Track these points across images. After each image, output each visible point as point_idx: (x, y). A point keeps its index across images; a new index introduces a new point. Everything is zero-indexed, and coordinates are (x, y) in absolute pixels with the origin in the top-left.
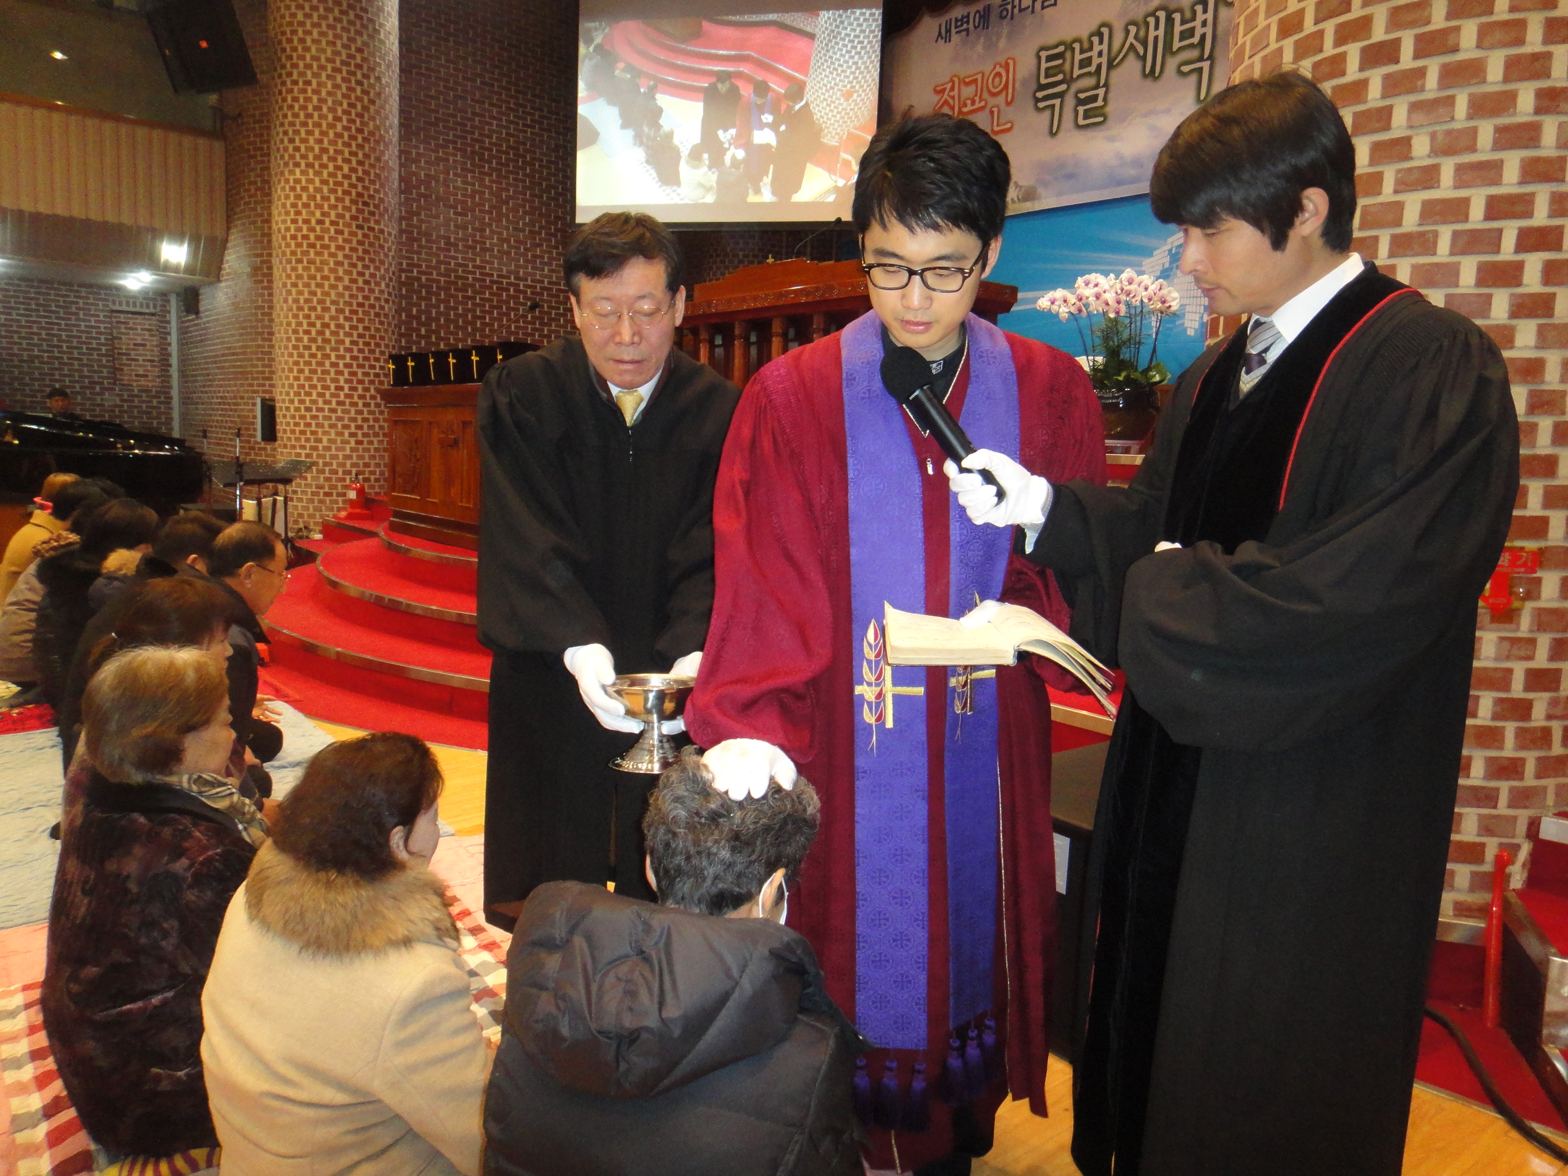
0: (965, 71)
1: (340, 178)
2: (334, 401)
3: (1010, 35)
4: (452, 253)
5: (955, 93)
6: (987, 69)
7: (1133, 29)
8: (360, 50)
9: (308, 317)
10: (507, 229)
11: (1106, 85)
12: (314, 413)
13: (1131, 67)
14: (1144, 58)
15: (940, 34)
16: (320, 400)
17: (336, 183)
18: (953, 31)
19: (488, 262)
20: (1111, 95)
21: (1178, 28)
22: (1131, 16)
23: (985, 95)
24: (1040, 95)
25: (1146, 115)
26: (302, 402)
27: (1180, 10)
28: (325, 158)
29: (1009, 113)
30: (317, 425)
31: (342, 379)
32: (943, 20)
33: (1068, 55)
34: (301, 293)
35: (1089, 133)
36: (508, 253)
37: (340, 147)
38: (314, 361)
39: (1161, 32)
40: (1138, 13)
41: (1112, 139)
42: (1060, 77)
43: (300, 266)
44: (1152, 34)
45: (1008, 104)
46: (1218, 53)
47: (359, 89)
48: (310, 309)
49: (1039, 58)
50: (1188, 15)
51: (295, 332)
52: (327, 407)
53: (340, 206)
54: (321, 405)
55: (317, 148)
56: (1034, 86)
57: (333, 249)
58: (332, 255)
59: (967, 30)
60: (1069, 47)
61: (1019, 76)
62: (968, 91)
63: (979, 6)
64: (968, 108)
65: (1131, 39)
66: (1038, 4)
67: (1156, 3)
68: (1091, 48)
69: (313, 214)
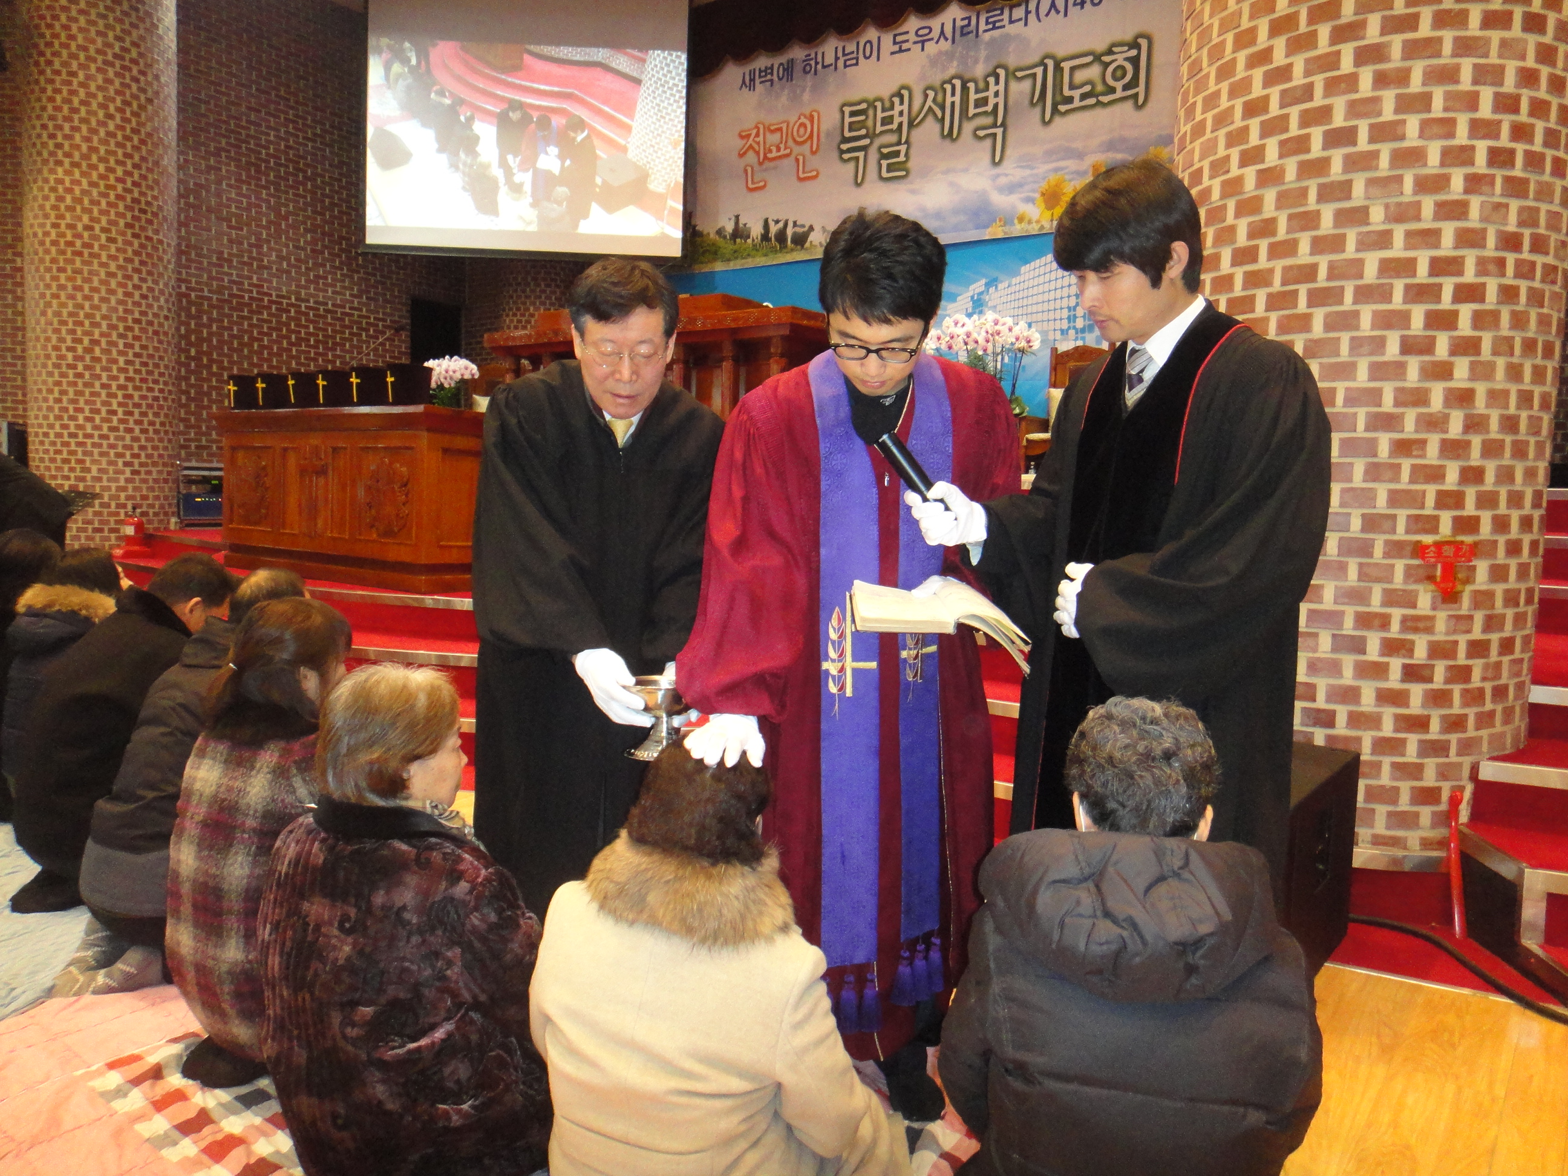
0: (772, 119)
1: (112, 181)
2: (105, 426)
3: (815, 89)
4: (226, 269)
5: (761, 139)
6: (793, 119)
7: (931, 94)
8: (135, 45)
9: (73, 332)
10: (287, 246)
11: (907, 142)
12: (81, 439)
13: (930, 129)
14: (942, 120)
15: (744, 82)
16: (89, 426)
17: (108, 187)
18: (757, 81)
19: (266, 280)
20: (912, 152)
21: (973, 97)
22: (929, 82)
23: (790, 143)
24: (844, 147)
25: (947, 172)
26: (65, 427)
27: (975, 81)
28: (94, 159)
29: (814, 162)
30: (85, 453)
31: (114, 402)
32: (747, 69)
33: (871, 112)
34: (63, 305)
35: (893, 185)
36: (288, 272)
37: (112, 147)
38: (80, 382)
39: (957, 99)
40: (936, 79)
41: (913, 192)
42: (863, 132)
43: (62, 276)
44: (949, 100)
45: (813, 153)
46: (1009, 121)
47: (134, 86)
48: (75, 323)
49: (843, 113)
50: (981, 85)
51: (56, 348)
52: (96, 433)
53: (113, 211)
54: (89, 430)
55: (84, 148)
56: (838, 139)
57: (104, 259)
58: (102, 265)
59: (772, 81)
60: (871, 104)
61: (824, 127)
62: (773, 139)
63: (783, 59)
64: (774, 154)
65: (929, 102)
66: (841, 63)
67: (952, 71)
68: (892, 108)
69: (80, 219)
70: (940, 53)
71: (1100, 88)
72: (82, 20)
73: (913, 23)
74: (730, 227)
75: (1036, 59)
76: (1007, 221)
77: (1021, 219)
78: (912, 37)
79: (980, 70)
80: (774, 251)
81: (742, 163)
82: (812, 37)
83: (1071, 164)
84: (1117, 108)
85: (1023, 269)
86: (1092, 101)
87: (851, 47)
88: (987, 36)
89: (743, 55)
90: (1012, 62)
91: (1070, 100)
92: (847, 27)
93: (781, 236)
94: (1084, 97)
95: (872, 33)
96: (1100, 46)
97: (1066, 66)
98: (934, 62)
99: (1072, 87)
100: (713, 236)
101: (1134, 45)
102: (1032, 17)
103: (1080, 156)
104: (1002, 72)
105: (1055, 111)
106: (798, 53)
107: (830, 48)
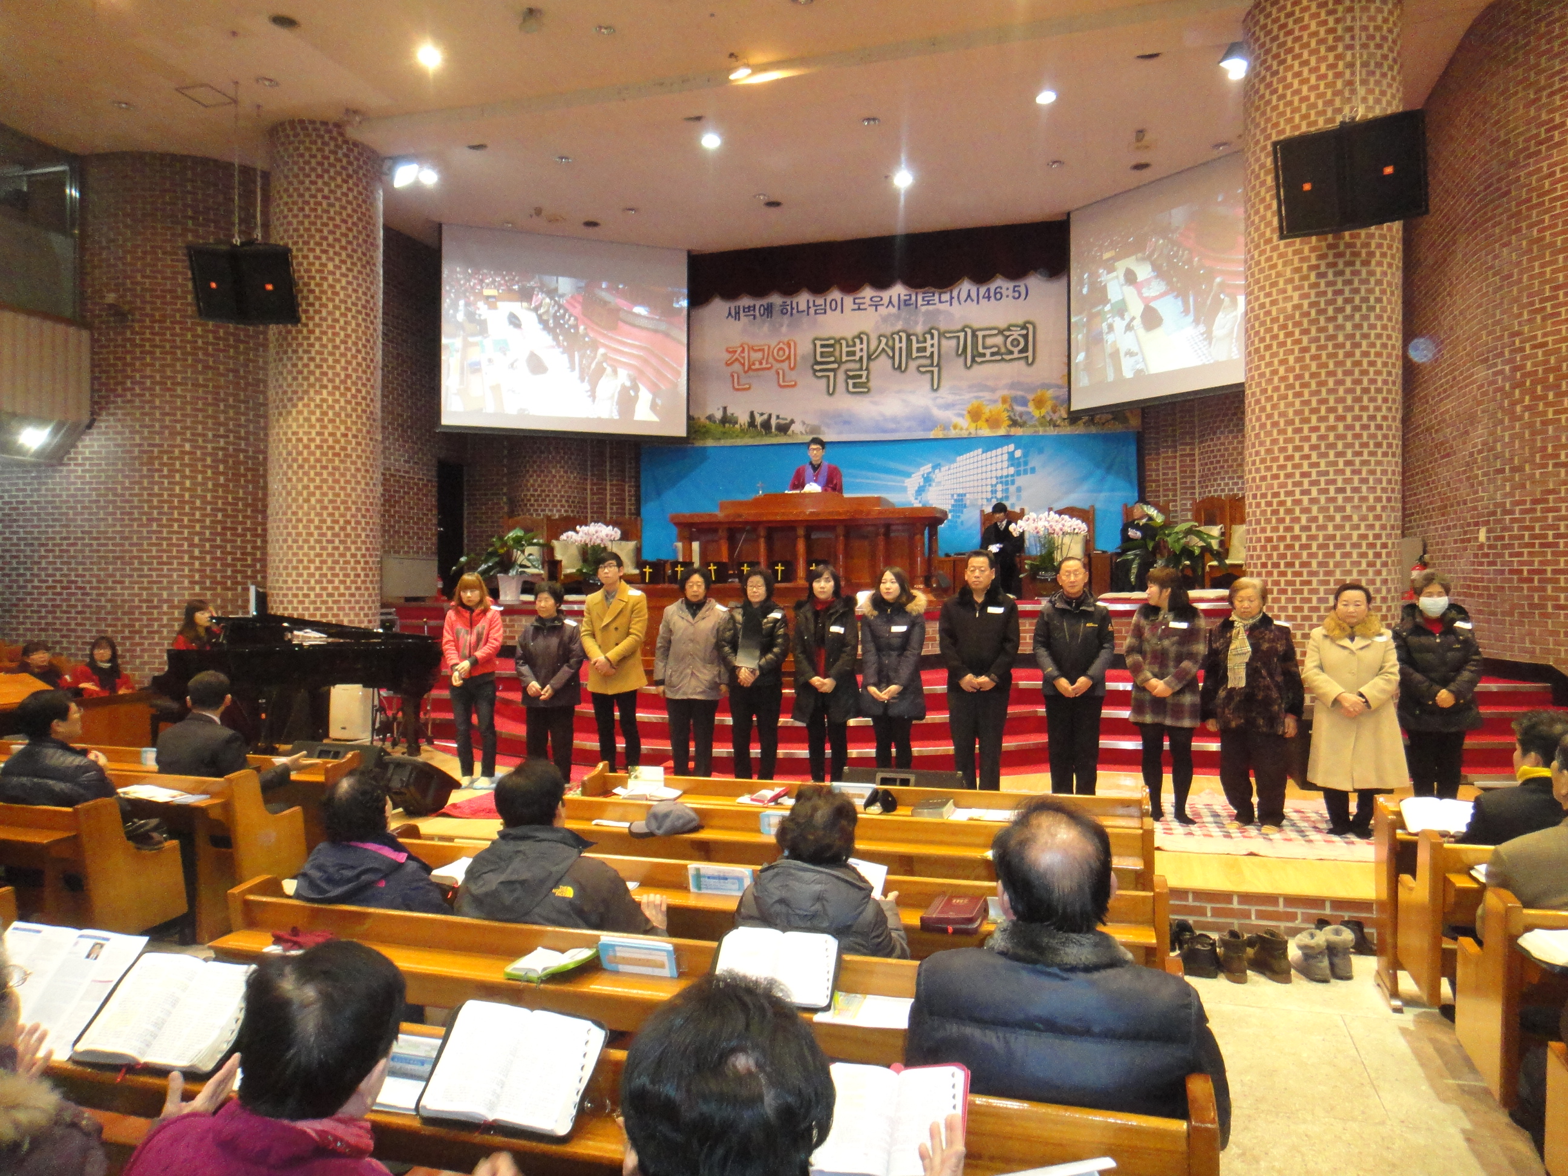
0: (757, 342)
3: (791, 325)
5: (746, 354)
6: (773, 343)
7: (884, 340)
9: (331, 515)
11: (867, 369)
12: (336, 598)
13: (882, 364)
14: (893, 358)
15: (730, 314)
16: (342, 587)
18: (742, 314)
20: (871, 377)
21: (915, 345)
22: (882, 332)
23: (771, 360)
24: (817, 367)
25: (899, 392)
26: (324, 589)
27: (916, 335)
29: (792, 376)
30: (339, 609)
31: (359, 567)
32: (731, 305)
33: (838, 347)
34: (325, 494)
35: (858, 398)
37: (360, 374)
38: (336, 553)
39: (904, 345)
40: (888, 330)
41: (875, 403)
42: (832, 359)
44: (897, 345)
45: (792, 369)
46: (943, 363)
48: (334, 508)
49: (815, 344)
50: (921, 339)
51: (318, 528)
54: (342, 591)
55: (342, 375)
56: (812, 361)
57: (354, 458)
58: (353, 463)
59: (755, 317)
60: (838, 341)
61: (800, 352)
62: (756, 356)
63: (765, 302)
64: (757, 366)
65: (883, 345)
66: (812, 311)
67: (899, 326)
68: (854, 345)
69: (338, 428)
70: (890, 315)
71: (1003, 350)
72: (344, 281)
73: (868, 293)
74: (719, 415)
75: (959, 327)
76: (945, 428)
77: (955, 427)
78: (867, 301)
79: (919, 329)
80: (759, 434)
81: (730, 369)
82: (790, 291)
83: (987, 395)
84: (1016, 364)
85: (959, 459)
86: (998, 357)
87: (820, 301)
88: (924, 308)
89: (730, 295)
90: (943, 327)
91: (984, 355)
92: (819, 288)
93: (766, 425)
94: (993, 354)
95: (836, 295)
96: (1003, 325)
97: (980, 334)
98: (885, 319)
99: (984, 347)
100: (703, 419)
101: (1024, 327)
102: (955, 301)
103: (993, 390)
104: (936, 333)
105: (973, 361)
106: (776, 299)
107: (803, 299)
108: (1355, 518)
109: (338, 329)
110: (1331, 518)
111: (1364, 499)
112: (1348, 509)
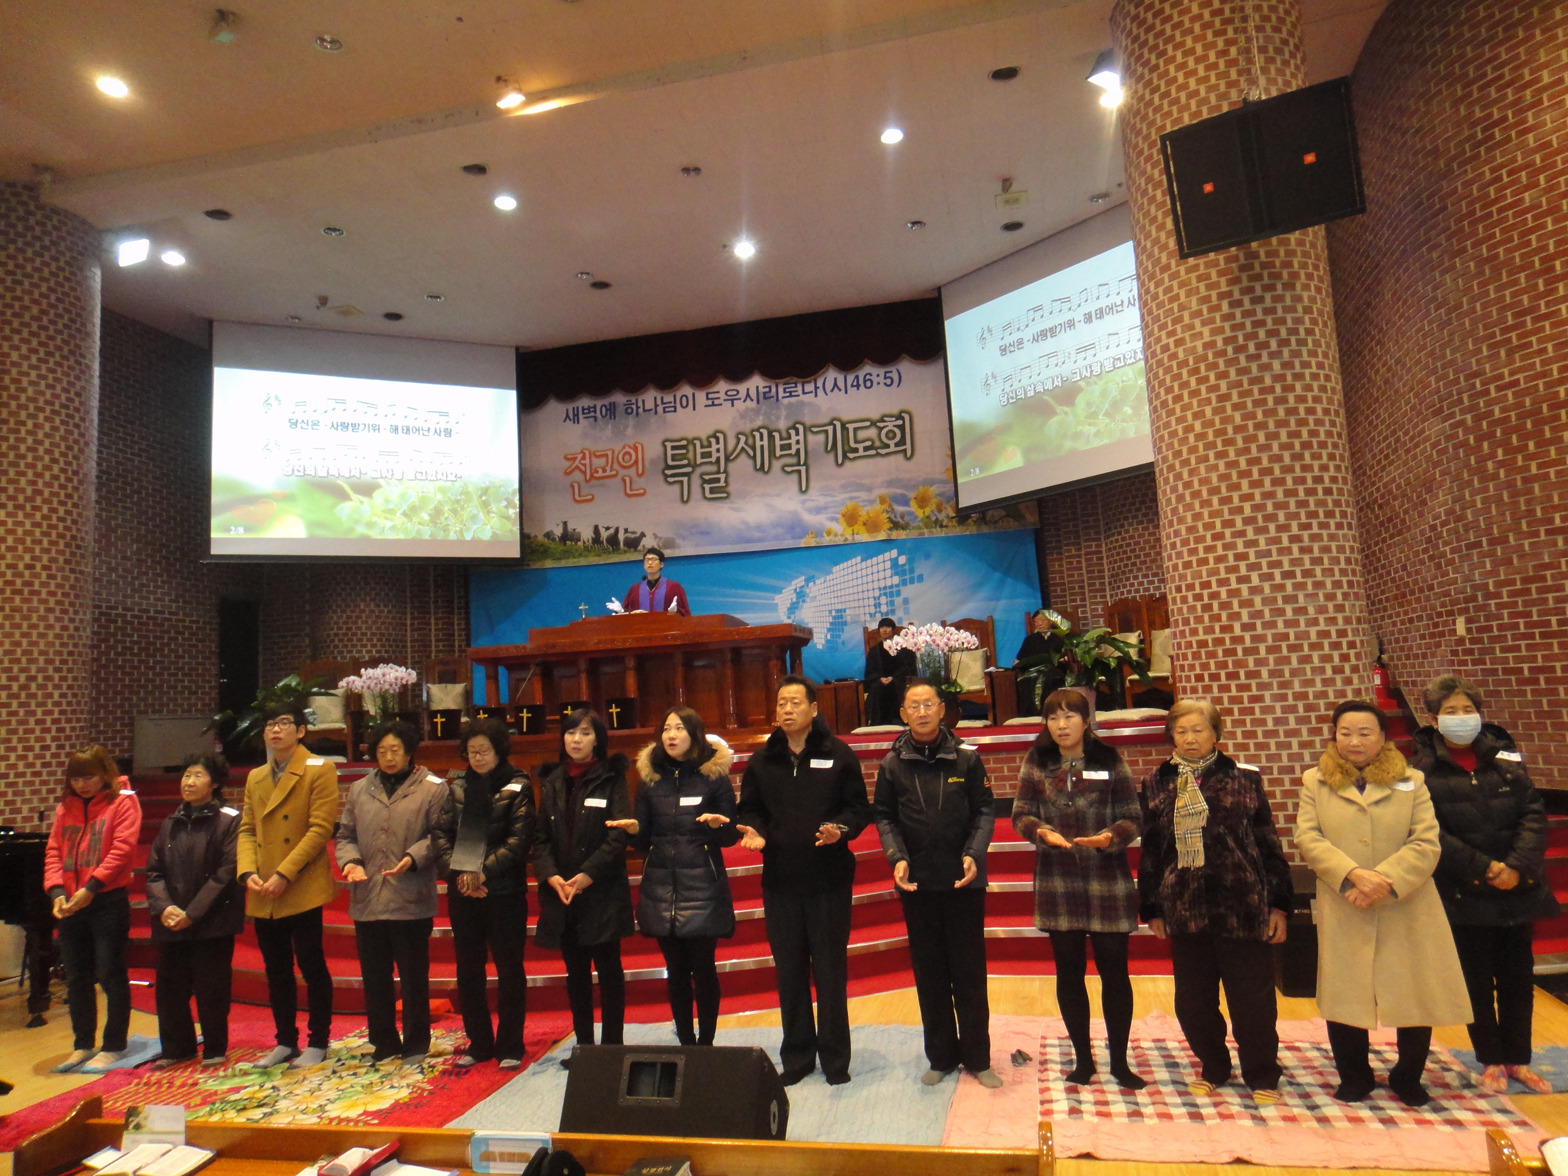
0: (600, 447)
1: (54, 521)
2: (38, 763)
3: (637, 426)
5: (587, 461)
7: (743, 438)
8: (78, 394)
11: (725, 472)
13: (744, 464)
14: (754, 458)
15: (567, 416)
16: (21, 764)
17: (50, 526)
18: (581, 416)
20: (731, 480)
21: (778, 443)
22: (741, 428)
23: (616, 466)
24: (668, 472)
25: (764, 495)
27: (779, 432)
28: (38, 500)
29: (640, 483)
31: (48, 737)
32: (570, 407)
33: (691, 448)
35: (717, 504)
37: (56, 489)
39: (765, 443)
40: (747, 427)
41: (736, 510)
42: (685, 462)
44: (758, 443)
45: (639, 475)
46: (810, 462)
47: (76, 431)
49: (665, 447)
50: (785, 435)
52: (29, 771)
53: (54, 549)
55: (29, 491)
56: (663, 466)
57: (44, 596)
58: (42, 601)
59: (595, 418)
60: (691, 441)
61: (648, 456)
62: (599, 462)
63: (606, 401)
64: (600, 474)
65: (742, 444)
66: (660, 409)
67: (759, 422)
68: (710, 446)
69: (21, 558)
70: (747, 409)
71: (877, 444)
72: (33, 374)
73: (722, 387)
74: (558, 532)
75: (826, 420)
76: (818, 534)
77: (829, 533)
78: (722, 395)
79: (782, 424)
80: (605, 551)
81: (570, 478)
82: (634, 387)
83: (863, 495)
84: (893, 458)
85: (835, 569)
86: (873, 452)
87: (669, 398)
88: (786, 401)
89: (567, 394)
90: (808, 421)
91: (856, 450)
92: (667, 384)
93: (613, 540)
94: (866, 449)
95: (687, 390)
96: (875, 416)
97: (851, 427)
98: (743, 416)
99: (856, 442)
100: (540, 538)
101: (899, 417)
102: (820, 391)
103: (869, 489)
104: (801, 428)
105: (845, 457)
106: (619, 398)
107: (650, 397)
108: (1311, 610)
109: (23, 434)
110: (1281, 612)
111: (1319, 585)
112: (1301, 598)
